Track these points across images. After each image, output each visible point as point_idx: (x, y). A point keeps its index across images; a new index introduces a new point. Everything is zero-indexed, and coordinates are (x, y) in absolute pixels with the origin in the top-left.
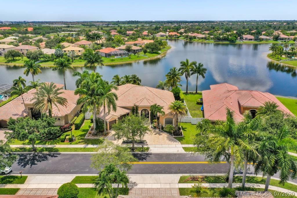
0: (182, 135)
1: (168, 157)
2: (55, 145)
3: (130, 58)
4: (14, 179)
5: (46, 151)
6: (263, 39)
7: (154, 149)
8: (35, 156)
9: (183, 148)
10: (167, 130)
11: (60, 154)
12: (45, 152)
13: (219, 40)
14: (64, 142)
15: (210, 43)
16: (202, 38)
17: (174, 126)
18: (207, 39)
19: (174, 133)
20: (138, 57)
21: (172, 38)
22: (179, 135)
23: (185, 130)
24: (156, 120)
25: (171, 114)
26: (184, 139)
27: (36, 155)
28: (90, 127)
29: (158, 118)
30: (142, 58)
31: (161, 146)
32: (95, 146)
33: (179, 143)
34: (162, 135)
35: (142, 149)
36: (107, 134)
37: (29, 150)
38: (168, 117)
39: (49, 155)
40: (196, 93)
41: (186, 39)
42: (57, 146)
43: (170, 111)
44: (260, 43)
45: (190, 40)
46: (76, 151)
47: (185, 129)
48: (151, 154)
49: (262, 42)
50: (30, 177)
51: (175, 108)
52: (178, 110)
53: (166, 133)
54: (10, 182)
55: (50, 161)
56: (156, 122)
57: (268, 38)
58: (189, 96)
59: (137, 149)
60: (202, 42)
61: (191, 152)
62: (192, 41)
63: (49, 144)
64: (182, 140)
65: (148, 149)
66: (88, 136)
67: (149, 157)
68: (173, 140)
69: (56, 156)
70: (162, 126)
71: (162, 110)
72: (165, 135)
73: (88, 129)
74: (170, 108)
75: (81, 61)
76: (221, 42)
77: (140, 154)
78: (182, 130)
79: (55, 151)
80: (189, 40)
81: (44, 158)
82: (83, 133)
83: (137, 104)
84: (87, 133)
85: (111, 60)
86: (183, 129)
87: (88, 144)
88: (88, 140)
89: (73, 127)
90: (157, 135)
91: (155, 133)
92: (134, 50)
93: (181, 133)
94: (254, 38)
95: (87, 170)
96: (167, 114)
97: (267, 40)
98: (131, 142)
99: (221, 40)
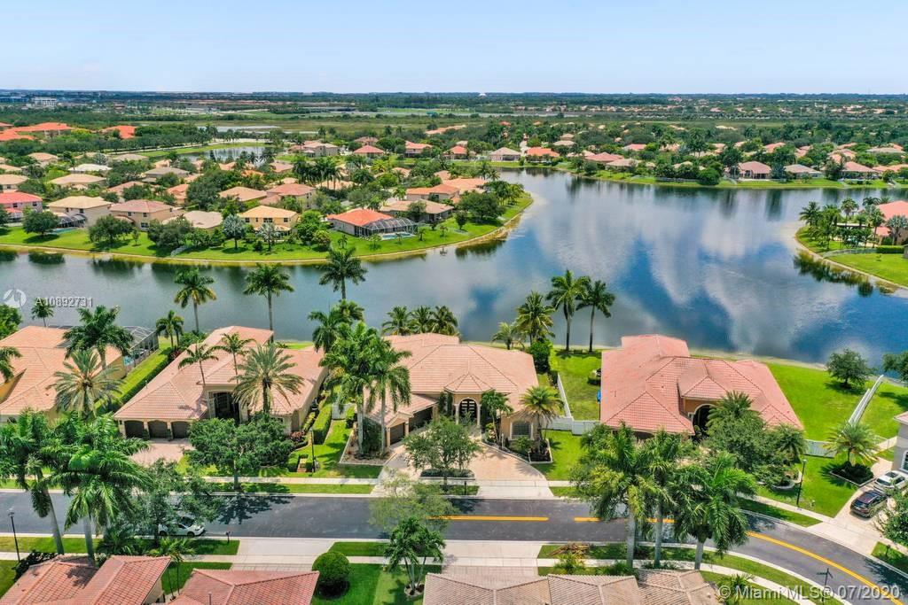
0: (549, 460)
1: (518, 506)
2: (278, 478)
3: (421, 240)
4: (214, 545)
5: (262, 490)
6: (795, 174)
7: (487, 491)
8: (241, 501)
9: (550, 488)
10: (517, 448)
11: (292, 497)
12: (261, 494)
13: (672, 176)
14: (295, 470)
15: (643, 185)
16: (623, 170)
17: (532, 439)
18: (636, 174)
19: (532, 454)
20: (442, 236)
21: (536, 164)
22: (544, 460)
23: (556, 448)
24: (493, 425)
25: (525, 412)
26: (554, 468)
27: (245, 500)
28: (346, 437)
29: (498, 421)
30: (452, 239)
31: (503, 483)
32: (365, 482)
33: (543, 476)
34: (505, 458)
35: (463, 490)
36: (386, 456)
37: (227, 488)
38: (519, 419)
39: (272, 499)
40: (591, 352)
41: (576, 170)
42: (283, 480)
43: (523, 407)
44: (789, 186)
45: (587, 176)
46: (325, 492)
47: (559, 446)
48: (482, 500)
49: (794, 184)
50: (245, 543)
51: (535, 402)
52: (540, 407)
53: (514, 453)
54: (210, 552)
55: (277, 512)
56: (492, 429)
57: (811, 171)
58: (572, 360)
59: (453, 489)
60: (622, 181)
61: (562, 498)
62: (592, 177)
63: (265, 475)
64: (549, 471)
65: (476, 489)
66: (347, 459)
67: (479, 506)
68: (529, 471)
69: (286, 502)
70: (507, 439)
71: (507, 403)
72: (512, 460)
73: (344, 442)
74: (524, 401)
75: (291, 250)
76: (674, 184)
77: (459, 500)
78: (549, 449)
79: (281, 491)
80: (585, 173)
81: (262, 505)
82: (334, 451)
83: (452, 389)
84: (342, 453)
85: (371, 246)
86: (553, 445)
87: (347, 476)
88: (347, 467)
89: (309, 438)
90: (496, 458)
91: (491, 454)
92: (432, 216)
93: (548, 454)
94: (772, 172)
95: (355, 531)
96: (518, 414)
97: (807, 177)
98: (439, 474)
99: (677, 177)
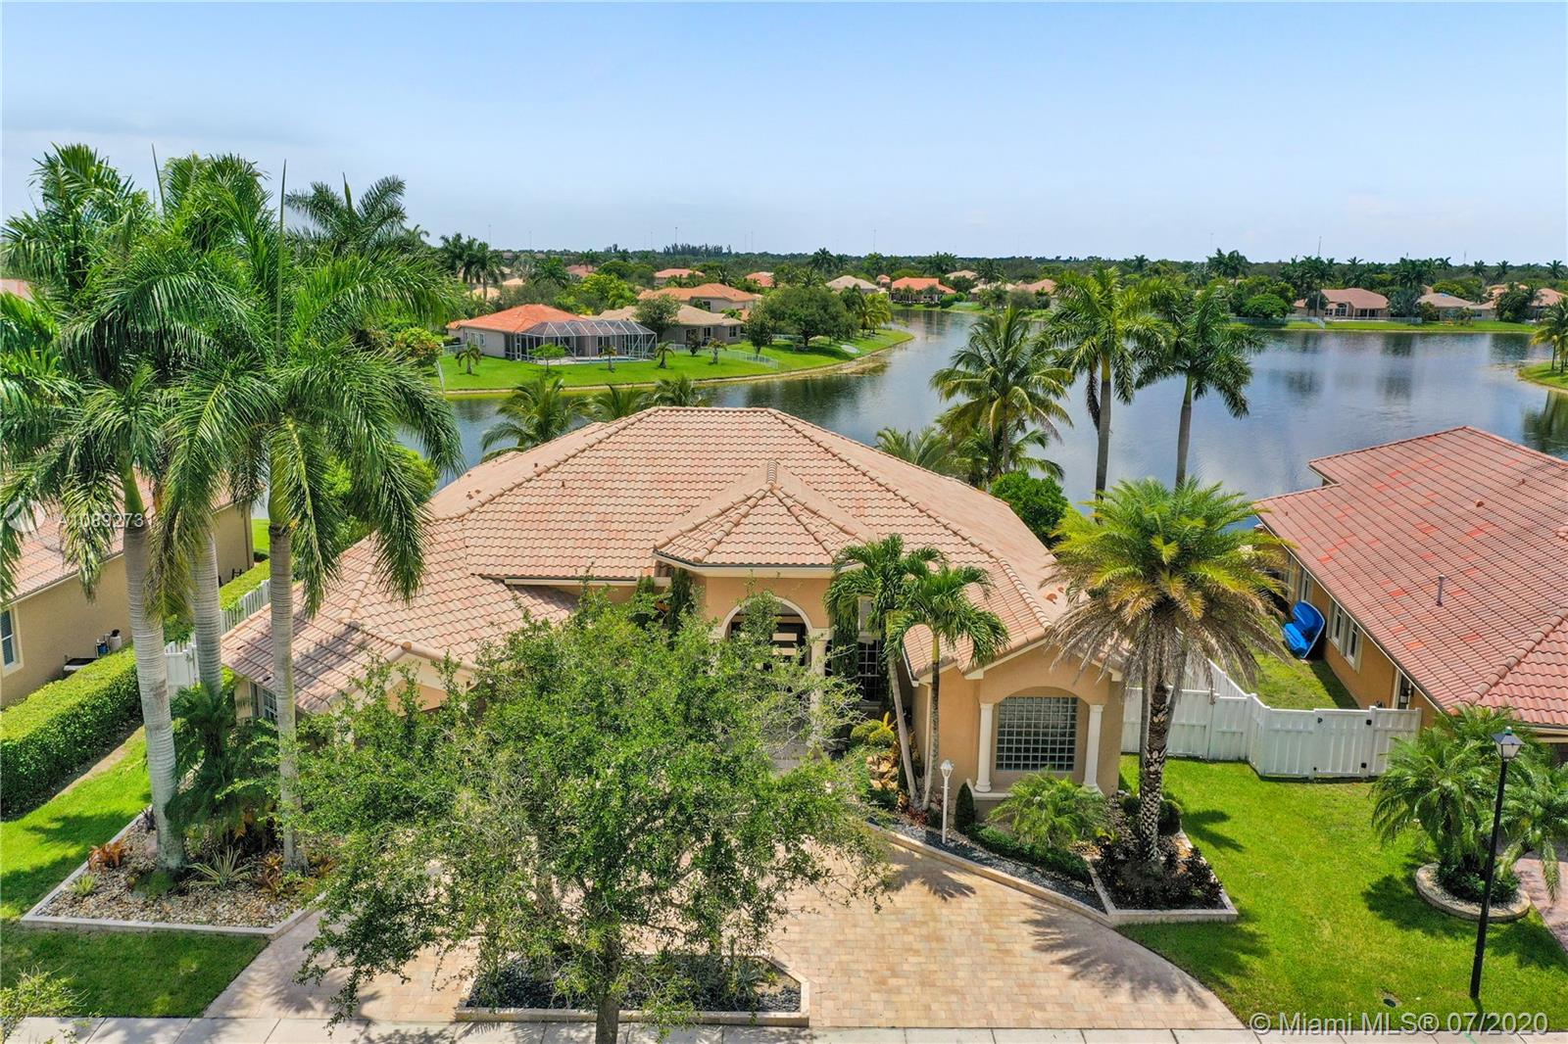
3: (662, 365)
6: (1438, 311)
17: (1092, 788)
19: (1110, 870)
20: (714, 363)
21: (911, 305)
22: (1185, 901)
23: (1222, 841)
26: (1252, 945)
30: (737, 369)
33: (1215, 1001)
34: (964, 890)
38: (1029, 679)
41: (989, 311)
44: (1427, 329)
49: (1438, 327)
53: (1010, 865)
56: (883, 746)
57: (1468, 305)
64: (1234, 966)
66: (79, 901)
68: (1116, 969)
70: (964, 796)
72: (1004, 899)
88: (55, 944)
90: (913, 895)
92: (692, 330)
94: (1391, 305)
97: (1462, 316)
